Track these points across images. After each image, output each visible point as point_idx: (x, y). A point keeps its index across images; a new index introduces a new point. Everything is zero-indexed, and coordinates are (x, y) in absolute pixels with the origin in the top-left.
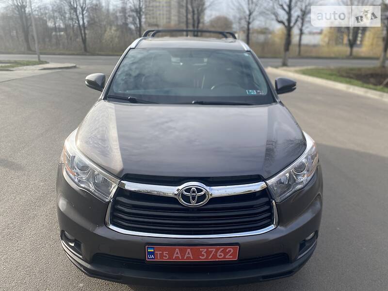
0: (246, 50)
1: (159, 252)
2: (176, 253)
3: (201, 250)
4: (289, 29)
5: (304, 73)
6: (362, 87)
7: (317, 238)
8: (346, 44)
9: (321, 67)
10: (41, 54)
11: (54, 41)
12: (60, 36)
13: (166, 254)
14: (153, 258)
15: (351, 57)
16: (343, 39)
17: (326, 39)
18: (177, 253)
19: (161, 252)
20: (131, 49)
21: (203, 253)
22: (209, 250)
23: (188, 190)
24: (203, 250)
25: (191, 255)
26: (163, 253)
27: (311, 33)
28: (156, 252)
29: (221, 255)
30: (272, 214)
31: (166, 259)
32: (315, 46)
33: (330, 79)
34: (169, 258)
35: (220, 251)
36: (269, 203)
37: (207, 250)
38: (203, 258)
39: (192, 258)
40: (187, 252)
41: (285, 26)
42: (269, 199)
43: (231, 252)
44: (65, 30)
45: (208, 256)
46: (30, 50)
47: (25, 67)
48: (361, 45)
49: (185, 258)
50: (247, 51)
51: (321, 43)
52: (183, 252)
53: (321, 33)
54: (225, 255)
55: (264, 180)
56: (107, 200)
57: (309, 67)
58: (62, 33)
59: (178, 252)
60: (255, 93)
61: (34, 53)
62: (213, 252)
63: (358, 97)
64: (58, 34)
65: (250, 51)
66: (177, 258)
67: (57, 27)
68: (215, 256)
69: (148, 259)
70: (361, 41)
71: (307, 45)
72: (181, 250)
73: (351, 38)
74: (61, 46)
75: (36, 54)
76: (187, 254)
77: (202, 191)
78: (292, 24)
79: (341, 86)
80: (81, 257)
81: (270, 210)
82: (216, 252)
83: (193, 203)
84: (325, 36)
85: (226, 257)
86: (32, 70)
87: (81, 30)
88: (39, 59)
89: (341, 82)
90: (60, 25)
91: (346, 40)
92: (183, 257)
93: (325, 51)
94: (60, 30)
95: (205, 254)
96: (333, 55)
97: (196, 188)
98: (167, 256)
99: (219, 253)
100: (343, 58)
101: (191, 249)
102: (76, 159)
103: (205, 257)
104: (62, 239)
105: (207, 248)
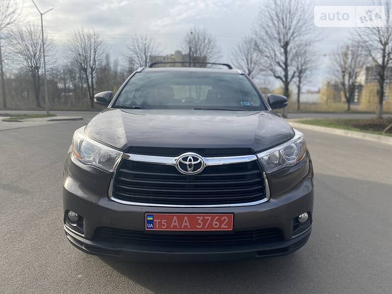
0: (240, 73)
1: (157, 221)
2: (173, 221)
3: (197, 218)
4: (287, 84)
5: (303, 122)
6: (361, 131)
7: (311, 224)
8: (344, 102)
9: (320, 119)
10: (50, 110)
11: (63, 100)
12: (69, 96)
13: (164, 222)
14: (151, 228)
15: (349, 111)
16: (340, 97)
17: (325, 98)
18: (175, 222)
19: (160, 221)
20: (137, 72)
21: (199, 221)
22: (206, 218)
23: (185, 159)
24: (199, 218)
25: (188, 224)
26: (161, 222)
27: (309, 92)
28: (155, 220)
29: (216, 225)
30: (264, 187)
31: (164, 228)
32: (314, 104)
33: (329, 127)
34: (168, 227)
35: (215, 219)
36: (260, 175)
37: (203, 218)
38: (199, 228)
39: (189, 227)
40: (185, 220)
41: (283, 82)
42: (260, 171)
43: (226, 221)
44: (74, 90)
45: (204, 225)
46: (39, 107)
47: (34, 119)
48: (358, 103)
49: (183, 227)
50: (242, 74)
51: (319, 101)
52: (180, 221)
53: (319, 92)
54: (220, 225)
55: (255, 153)
56: (111, 171)
57: (309, 119)
58: (71, 94)
59: (176, 220)
60: (249, 104)
61: (44, 109)
62: (209, 220)
63: (357, 140)
64: (67, 95)
65: (244, 74)
66: (175, 226)
67: (67, 88)
68: (211, 225)
69: (148, 228)
70: (358, 99)
71: (306, 103)
72: (178, 218)
73: (348, 95)
74: (69, 105)
75: (45, 110)
76: (184, 222)
77: (197, 159)
78: (289, 80)
79: (339, 132)
80: (83, 235)
81: (262, 182)
82: (212, 220)
83: (190, 172)
84: (323, 94)
85: (222, 226)
86: (41, 121)
87: (89, 90)
88: (48, 113)
89: (339, 128)
90: (69, 87)
91: (344, 99)
92: (180, 225)
93: (324, 108)
94: (69, 90)
95: (201, 222)
96: (331, 110)
97: (193, 157)
98: (166, 224)
99: (214, 223)
100: (341, 113)
101: (188, 217)
102: (83, 144)
103: (201, 227)
104: (65, 223)
105: (204, 216)
